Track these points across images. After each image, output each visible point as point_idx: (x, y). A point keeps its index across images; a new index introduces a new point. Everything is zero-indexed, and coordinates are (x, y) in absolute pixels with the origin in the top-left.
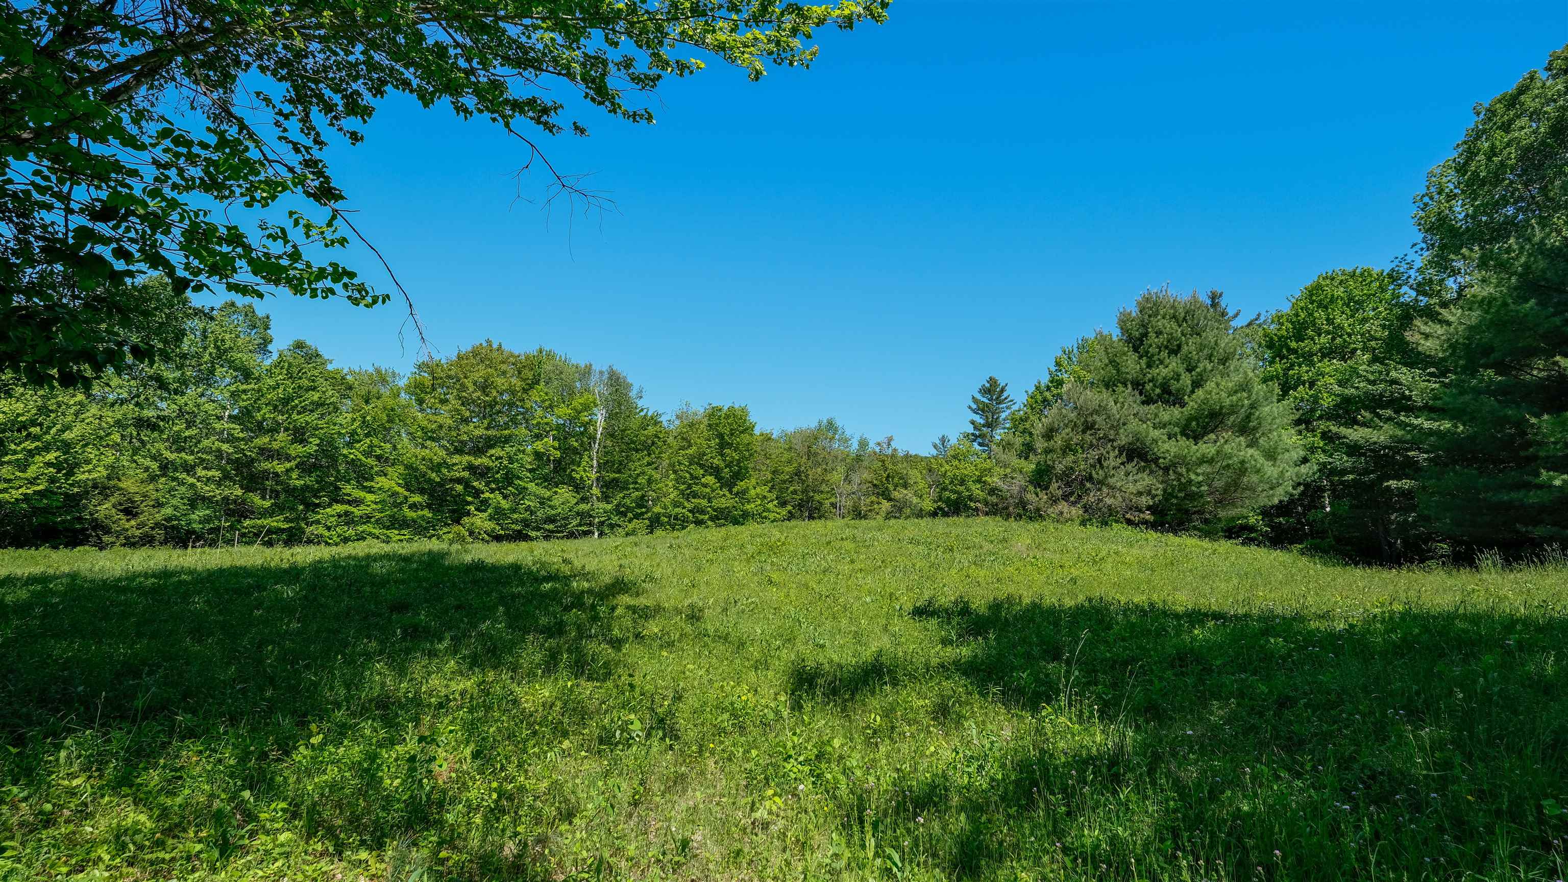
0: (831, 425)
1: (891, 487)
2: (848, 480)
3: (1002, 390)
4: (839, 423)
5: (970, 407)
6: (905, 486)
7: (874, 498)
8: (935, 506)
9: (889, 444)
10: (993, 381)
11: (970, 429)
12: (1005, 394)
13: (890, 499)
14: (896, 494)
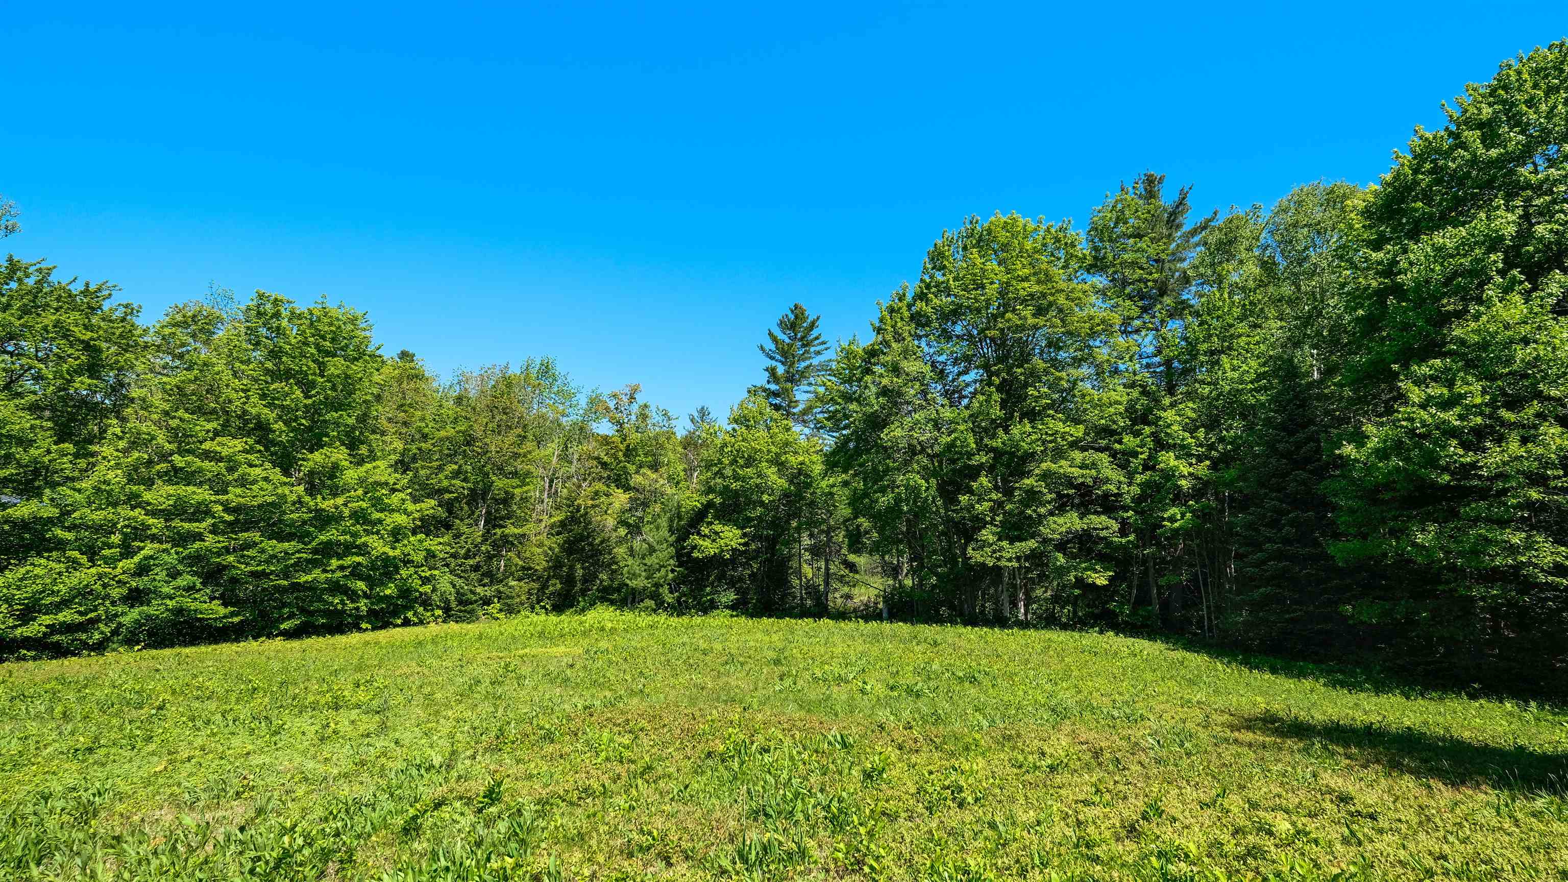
0: (546, 370)
1: (632, 468)
2: (565, 458)
3: (812, 325)
4: (560, 369)
5: (762, 348)
6: (655, 466)
7: (600, 486)
8: (704, 500)
9: (632, 398)
10: (798, 312)
11: (762, 379)
12: (814, 333)
13: (627, 488)
14: (636, 480)
